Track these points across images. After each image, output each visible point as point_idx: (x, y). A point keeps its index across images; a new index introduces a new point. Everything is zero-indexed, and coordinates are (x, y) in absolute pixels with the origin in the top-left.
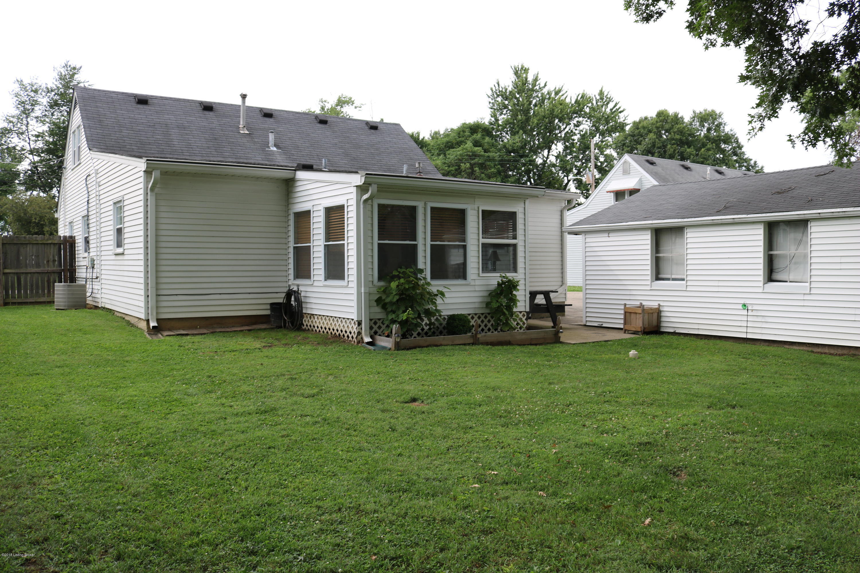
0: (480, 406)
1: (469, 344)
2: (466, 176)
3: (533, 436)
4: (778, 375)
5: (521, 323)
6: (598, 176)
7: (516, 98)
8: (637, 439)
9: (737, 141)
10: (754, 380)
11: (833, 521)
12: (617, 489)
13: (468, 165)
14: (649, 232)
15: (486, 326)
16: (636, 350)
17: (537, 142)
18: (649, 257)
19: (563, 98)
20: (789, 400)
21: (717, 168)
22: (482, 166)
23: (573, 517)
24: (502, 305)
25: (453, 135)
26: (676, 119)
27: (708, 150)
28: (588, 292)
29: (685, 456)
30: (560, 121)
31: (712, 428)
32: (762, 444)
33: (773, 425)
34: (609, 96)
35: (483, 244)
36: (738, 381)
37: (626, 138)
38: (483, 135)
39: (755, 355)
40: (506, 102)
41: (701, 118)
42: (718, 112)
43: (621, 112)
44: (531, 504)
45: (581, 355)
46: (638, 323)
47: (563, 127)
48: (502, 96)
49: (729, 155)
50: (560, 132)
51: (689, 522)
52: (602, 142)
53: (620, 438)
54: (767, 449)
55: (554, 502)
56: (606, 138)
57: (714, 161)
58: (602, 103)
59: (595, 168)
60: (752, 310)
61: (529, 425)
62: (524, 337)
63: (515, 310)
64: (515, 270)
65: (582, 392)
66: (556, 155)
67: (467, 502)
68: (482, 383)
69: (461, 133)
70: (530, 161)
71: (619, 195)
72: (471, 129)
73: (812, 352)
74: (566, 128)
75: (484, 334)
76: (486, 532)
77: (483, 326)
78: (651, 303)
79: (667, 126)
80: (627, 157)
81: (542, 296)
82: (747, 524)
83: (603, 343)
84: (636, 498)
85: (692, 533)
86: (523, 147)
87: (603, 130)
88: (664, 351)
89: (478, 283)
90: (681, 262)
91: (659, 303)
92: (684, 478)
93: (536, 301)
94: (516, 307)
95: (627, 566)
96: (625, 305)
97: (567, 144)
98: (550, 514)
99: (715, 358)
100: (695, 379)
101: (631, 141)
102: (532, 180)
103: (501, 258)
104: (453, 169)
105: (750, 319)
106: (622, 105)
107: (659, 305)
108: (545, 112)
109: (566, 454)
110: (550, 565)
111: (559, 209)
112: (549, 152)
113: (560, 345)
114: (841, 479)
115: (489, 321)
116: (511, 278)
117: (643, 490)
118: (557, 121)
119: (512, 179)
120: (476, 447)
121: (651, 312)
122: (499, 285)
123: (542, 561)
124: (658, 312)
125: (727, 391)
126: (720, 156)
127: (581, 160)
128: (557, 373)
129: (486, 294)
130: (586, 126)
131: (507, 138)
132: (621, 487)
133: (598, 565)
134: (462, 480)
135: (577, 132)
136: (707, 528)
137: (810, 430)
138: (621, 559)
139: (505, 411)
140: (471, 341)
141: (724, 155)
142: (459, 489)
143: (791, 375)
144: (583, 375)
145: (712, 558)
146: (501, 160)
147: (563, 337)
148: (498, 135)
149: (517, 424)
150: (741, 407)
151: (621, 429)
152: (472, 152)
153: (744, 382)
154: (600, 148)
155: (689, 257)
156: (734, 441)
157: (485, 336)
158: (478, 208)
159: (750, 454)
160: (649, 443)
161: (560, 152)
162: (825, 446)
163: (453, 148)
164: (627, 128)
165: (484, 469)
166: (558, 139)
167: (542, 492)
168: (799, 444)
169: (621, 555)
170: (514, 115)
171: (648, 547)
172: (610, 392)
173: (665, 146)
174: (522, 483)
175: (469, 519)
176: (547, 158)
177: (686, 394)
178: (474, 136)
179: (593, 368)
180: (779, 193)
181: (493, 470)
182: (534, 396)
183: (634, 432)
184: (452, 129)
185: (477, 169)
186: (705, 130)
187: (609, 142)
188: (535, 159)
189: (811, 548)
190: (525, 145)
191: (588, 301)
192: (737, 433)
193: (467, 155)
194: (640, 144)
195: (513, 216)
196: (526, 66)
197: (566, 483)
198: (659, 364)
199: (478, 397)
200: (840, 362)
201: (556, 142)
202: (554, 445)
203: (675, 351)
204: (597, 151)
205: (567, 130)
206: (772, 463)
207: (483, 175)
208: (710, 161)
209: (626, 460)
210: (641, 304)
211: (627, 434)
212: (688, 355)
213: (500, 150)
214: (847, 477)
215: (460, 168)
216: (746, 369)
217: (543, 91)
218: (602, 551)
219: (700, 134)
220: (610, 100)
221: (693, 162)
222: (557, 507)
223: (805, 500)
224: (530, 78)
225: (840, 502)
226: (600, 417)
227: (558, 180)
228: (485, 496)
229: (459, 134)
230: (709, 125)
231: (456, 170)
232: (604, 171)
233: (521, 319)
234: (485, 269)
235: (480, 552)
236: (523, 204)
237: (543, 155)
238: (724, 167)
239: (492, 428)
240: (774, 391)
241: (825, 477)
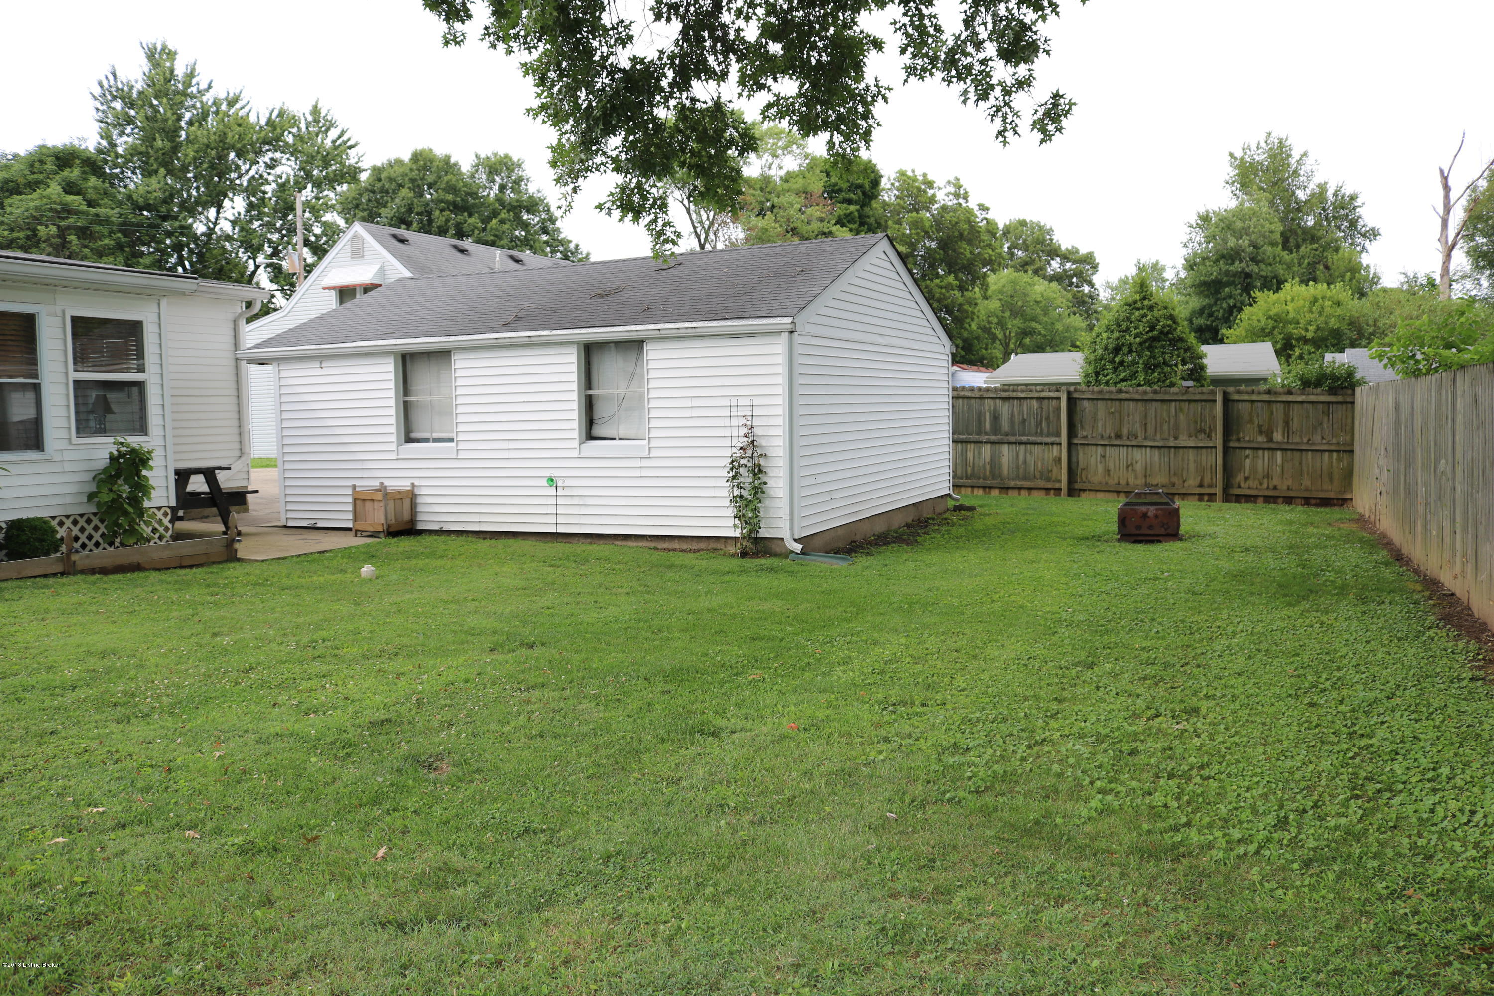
0: (74, 689)
1: (55, 575)
2: (50, 250)
3: (177, 733)
4: (602, 590)
5: (161, 529)
6: (310, 260)
7: (152, 105)
8: (369, 715)
9: (549, 210)
10: (565, 600)
11: (669, 804)
12: (332, 805)
13: (53, 229)
14: (391, 360)
15: (90, 538)
16: (372, 564)
17: (194, 193)
18: (392, 403)
19: (242, 113)
20: (616, 627)
21: (514, 253)
22: (84, 233)
23: (251, 866)
24: (120, 496)
25: (17, 167)
26: (448, 166)
27: (503, 221)
28: (287, 466)
29: (449, 735)
30: (238, 156)
31: (494, 684)
32: (571, 702)
33: (590, 669)
34: (329, 118)
35: (77, 383)
36: (540, 604)
37: (361, 195)
38: (84, 172)
39: (569, 560)
40: (132, 112)
41: (490, 167)
42: (515, 159)
43: (350, 148)
44: (171, 856)
45: (276, 579)
46: (377, 518)
47: (244, 168)
48: (123, 98)
49: (536, 232)
50: (240, 177)
51: (451, 842)
52: (318, 198)
53: (339, 717)
54: (579, 707)
55: (215, 845)
56: (325, 193)
57: (512, 241)
58: (316, 129)
59: (305, 245)
60: (564, 487)
61: (171, 714)
62: (167, 554)
63: (146, 504)
64: (143, 430)
65: (274, 646)
66: (232, 218)
67: (40, 875)
68: (79, 646)
69: (37, 165)
70: (182, 227)
71: (345, 293)
72: (58, 158)
73: (656, 549)
74: (250, 169)
75: (86, 552)
76: (76, 925)
77: (83, 538)
78: (398, 483)
79: (430, 178)
80: (358, 227)
81: (201, 478)
82: (543, 831)
83: (317, 556)
84: (362, 817)
85: (455, 859)
86: (167, 200)
87: (318, 178)
88: (421, 563)
89: (69, 456)
90: (447, 410)
91: (413, 481)
92: (447, 769)
93: (190, 488)
94: (149, 499)
95: (344, 933)
96: (354, 487)
97: (253, 199)
98: (207, 868)
99: (504, 569)
100: (471, 606)
101: (369, 200)
102: (187, 263)
103: (114, 407)
104: (21, 234)
105: (560, 501)
106: (353, 136)
107: (413, 485)
108: (208, 138)
109: (240, 757)
110: (204, 960)
111: (231, 317)
112: (218, 212)
113: (237, 565)
114: (684, 739)
115: (96, 529)
116: (135, 445)
117: (375, 801)
118: (232, 155)
119: (147, 261)
120: (63, 767)
121: (399, 497)
122: (112, 458)
123: (189, 955)
124: (411, 497)
125: (521, 621)
126: (520, 233)
127: (279, 230)
128: (228, 615)
129: (88, 477)
130: (288, 168)
131: (135, 181)
132: (337, 801)
133: (293, 943)
134: (31, 835)
135: (271, 178)
136: (480, 849)
137: (644, 670)
138: (334, 924)
139: (125, 693)
140: (59, 568)
141: (528, 232)
142: (22, 853)
143: (622, 587)
144: (277, 615)
145: (487, 895)
146: (124, 223)
147: (243, 549)
148: (117, 175)
149: (148, 715)
150: (543, 645)
151: (341, 703)
152: (60, 203)
153: (549, 604)
154: (315, 211)
155: (460, 401)
156: (528, 702)
157: (87, 556)
158: (64, 312)
159: (552, 720)
160: (388, 720)
161: (239, 214)
162: (664, 693)
163: (21, 193)
164: (364, 177)
165: (77, 807)
166: (234, 188)
167: (191, 832)
168: (627, 694)
169: (334, 917)
170: (148, 140)
171: (382, 896)
172: (324, 641)
173: (429, 213)
174: (154, 821)
175: (43, 906)
176: (215, 224)
177: (455, 632)
178: (66, 173)
179: (296, 601)
180: (601, 296)
181: (96, 806)
182: (182, 660)
183: (363, 704)
184: (16, 156)
185: (73, 237)
186: (496, 188)
187: (331, 199)
188: (191, 225)
189: (636, 849)
190: (172, 196)
191: (288, 483)
192: (534, 687)
193: (51, 210)
194: (385, 206)
195: (134, 329)
196: (171, 46)
197: (238, 809)
198: (411, 585)
199: (70, 673)
200: (694, 562)
201: (230, 195)
202: (219, 742)
203: (439, 562)
204: (307, 215)
205: (252, 173)
206: (585, 728)
207: (86, 250)
208: (505, 241)
209: (348, 755)
210: (382, 483)
211: (350, 709)
212: (462, 567)
213: (120, 204)
214: (692, 734)
215: (36, 235)
216: (553, 583)
217: (204, 98)
218: (301, 915)
219: (488, 195)
220: (330, 125)
221: (479, 241)
222: (220, 852)
223: (632, 780)
224: (180, 71)
225: (680, 774)
226: (305, 685)
227: (236, 265)
228: (78, 856)
229: (32, 166)
230: (502, 179)
231: (28, 238)
232: (319, 251)
233: (160, 522)
234: (83, 428)
235: (62, 964)
236: (156, 306)
237: (207, 218)
238: (528, 252)
239: (96, 727)
240: (595, 615)
241: (663, 739)
